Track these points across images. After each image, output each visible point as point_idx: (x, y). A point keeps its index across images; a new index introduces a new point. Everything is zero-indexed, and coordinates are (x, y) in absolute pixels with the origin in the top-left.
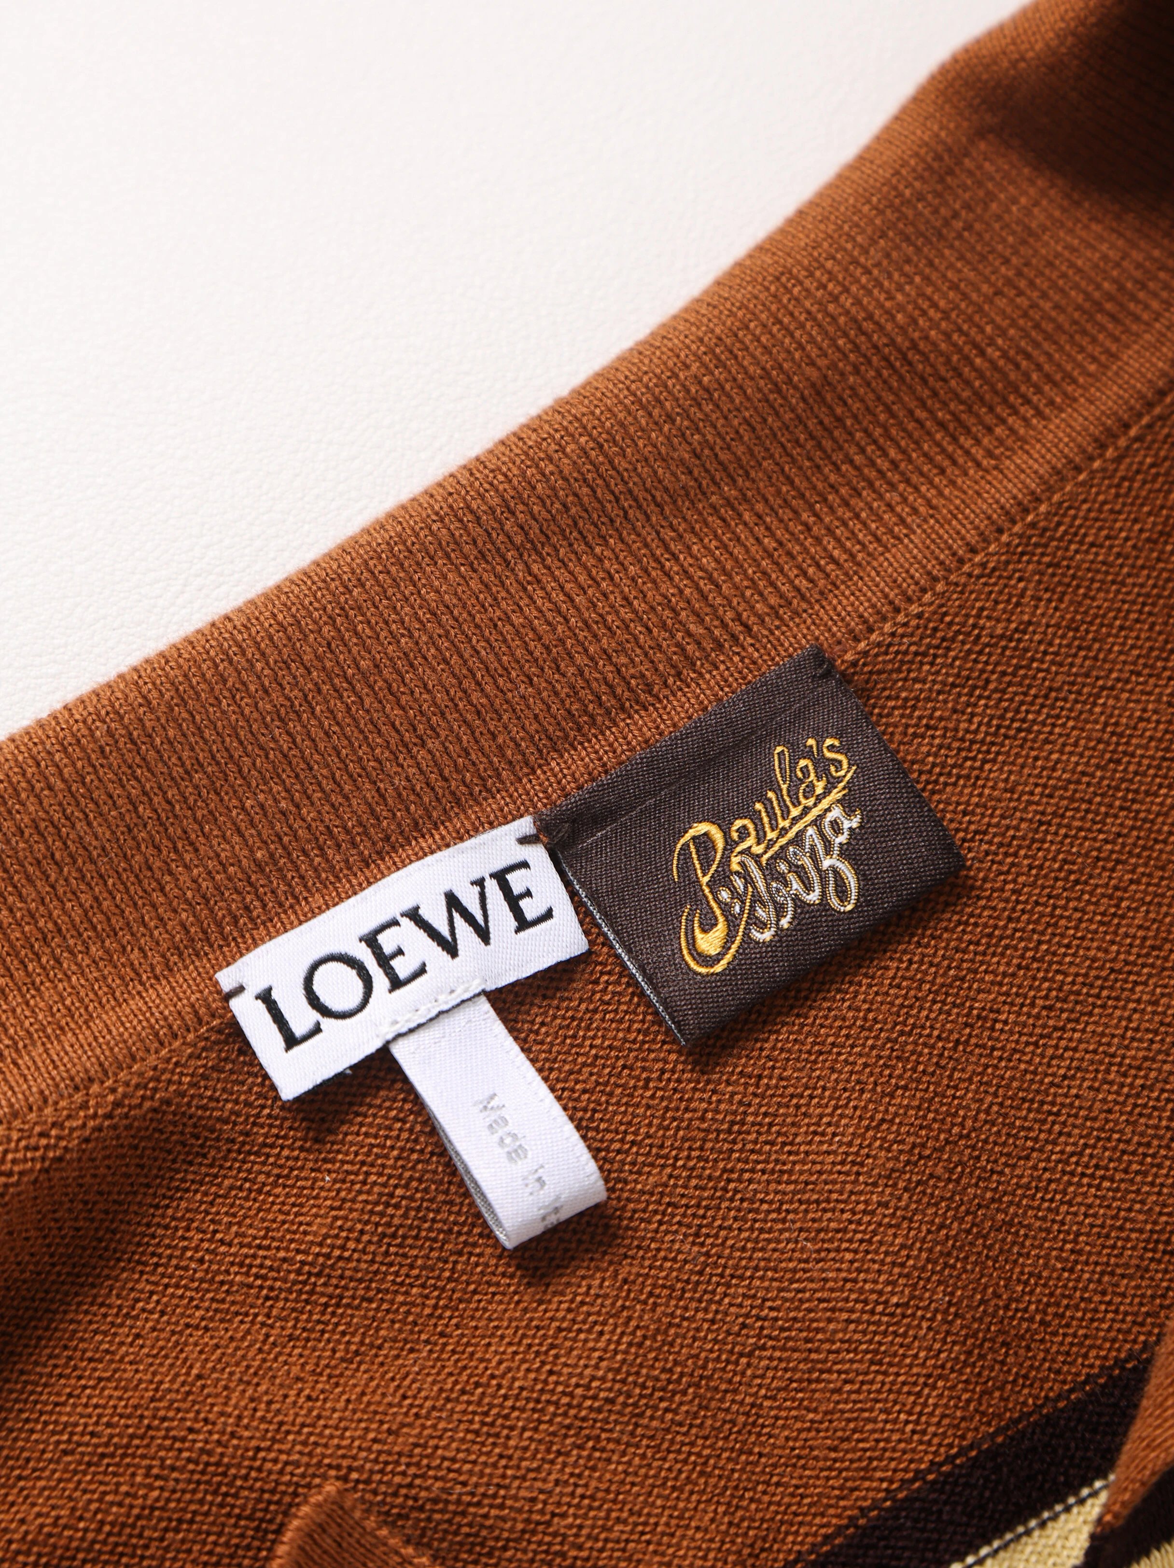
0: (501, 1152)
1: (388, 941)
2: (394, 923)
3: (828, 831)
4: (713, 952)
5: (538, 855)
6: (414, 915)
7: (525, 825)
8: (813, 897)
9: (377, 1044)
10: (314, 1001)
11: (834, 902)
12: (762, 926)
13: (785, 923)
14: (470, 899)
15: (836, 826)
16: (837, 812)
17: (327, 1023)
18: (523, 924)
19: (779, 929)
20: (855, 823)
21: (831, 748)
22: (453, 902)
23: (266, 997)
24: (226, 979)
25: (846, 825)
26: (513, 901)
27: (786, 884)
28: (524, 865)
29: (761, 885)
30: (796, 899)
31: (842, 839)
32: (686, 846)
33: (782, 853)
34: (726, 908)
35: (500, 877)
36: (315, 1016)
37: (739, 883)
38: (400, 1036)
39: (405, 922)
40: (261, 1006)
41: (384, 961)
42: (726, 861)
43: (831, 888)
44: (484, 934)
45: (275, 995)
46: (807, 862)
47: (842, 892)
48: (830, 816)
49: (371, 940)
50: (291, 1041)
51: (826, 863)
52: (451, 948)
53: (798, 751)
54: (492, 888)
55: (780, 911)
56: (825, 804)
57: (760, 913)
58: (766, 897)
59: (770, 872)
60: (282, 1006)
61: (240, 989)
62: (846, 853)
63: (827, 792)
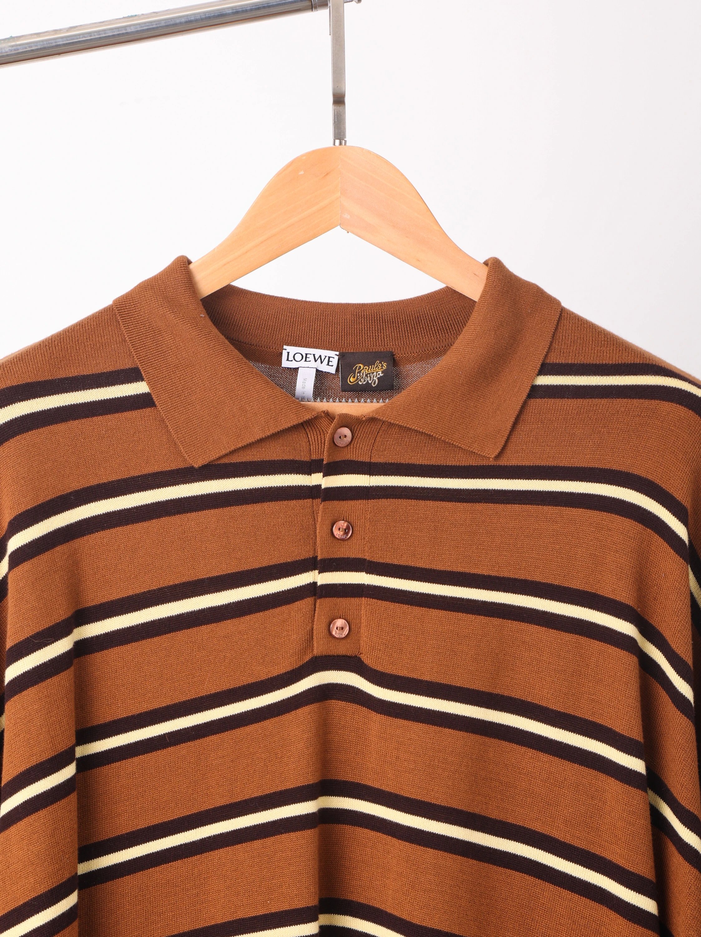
0: (302, 386)
1: (308, 356)
2: (311, 354)
3: (377, 374)
4: (352, 381)
5: (337, 358)
6: (314, 355)
7: (338, 353)
8: (370, 382)
9: (298, 367)
10: (294, 357)
11: (373, 384)
12: (361, 382)
13: (364, 383)
14: (323, 358)
15: (379, 374)
16: (380, 372)
17: (294, 361)
18: (328, 364)
19: (363, 383)
20: (382, 375)
21: (385, 364)
22: (320, 356)
23: (288, 353)
24: (285, 347)
25: (380, 375)
26: (329, 361)
27: (368, 378)
28: (334, 358)
29: (364, 376)
30: (368, 381)
31: (378, 376)
32: (357, 366)
33: (369, 374)
34: (358, 376)
35: (329, 357)
36: (293, 359)
37: (361, 374)
38: (301, 367)
39: (312, 355)
40: (287, 353)
41: (306, 357)
42: (361, 370)
43: (373, 382)
44: (322, 363)
45: (290, 353)
46: (372, 377)
47: (374, 383)
48: (379, 372)
49: (306, 354)
50: (288, 360)
51: (374, 378)
52: (316, 361)
53: (381, 363)
54: (327, 358)
55: (365, 381)
56: (379, 370)
57: (362, 380)
58: (364, 378)
59: (366, 375)
60: (289, 355)
61: (286, 350)
62: (378, 378)
63: (381, 369)
